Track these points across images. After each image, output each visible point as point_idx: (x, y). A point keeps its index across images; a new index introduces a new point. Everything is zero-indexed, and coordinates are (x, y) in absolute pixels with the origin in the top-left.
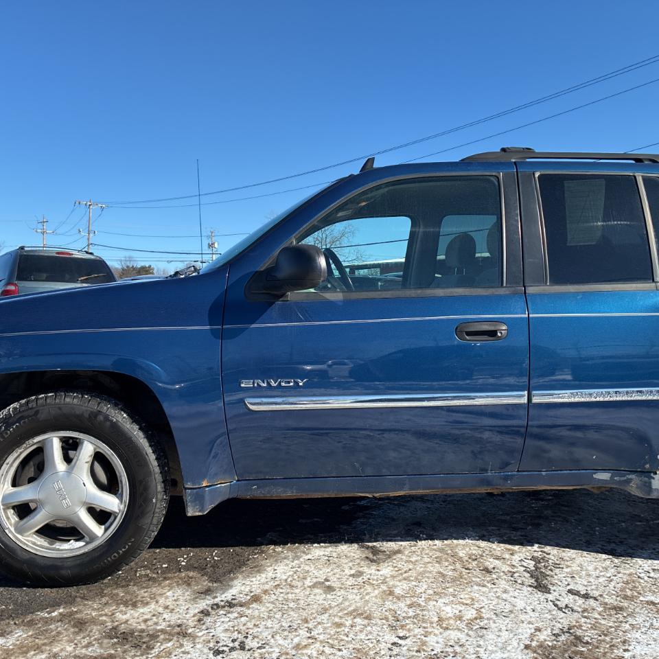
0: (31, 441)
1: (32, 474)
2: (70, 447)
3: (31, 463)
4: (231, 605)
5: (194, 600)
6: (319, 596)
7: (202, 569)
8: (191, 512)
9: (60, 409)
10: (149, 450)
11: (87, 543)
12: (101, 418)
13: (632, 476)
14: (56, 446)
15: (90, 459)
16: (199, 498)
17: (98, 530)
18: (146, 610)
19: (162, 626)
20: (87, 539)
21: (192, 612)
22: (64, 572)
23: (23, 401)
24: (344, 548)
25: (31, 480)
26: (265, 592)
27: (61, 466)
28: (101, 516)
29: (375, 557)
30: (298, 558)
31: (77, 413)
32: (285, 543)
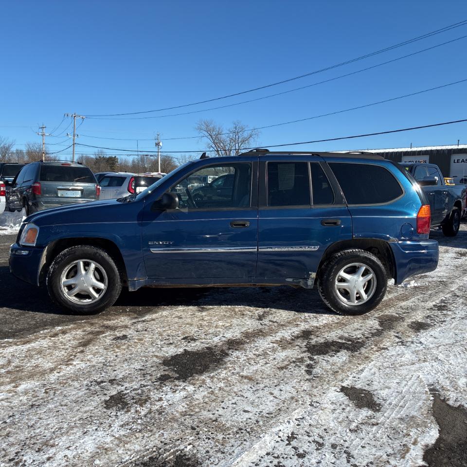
0: (73, 263)
1: (73, 275)
2: (86, 265)
3: (73, 271)
4: (144, 321)
5: (131, 320)
6: (176, 320)
7: (135, 312)
8: (131, 290)
9: (83, 251)
10: (115, 267)
11: (93, 300)
12: (98, 255)
13: (301, 280)
14: (82, 264)
15: (93, 270)
16: (134, 285)
17: (97, 295)
18: (114, 321)
19: (120, 325)
20: (93, 298)
21: (130, 322)
22: (85, 310)
23: (70, 248)
24: (191, 307)
25: (72, 277)
26: (157, 318)
27: (83, 272)
28: (98, 291)
29: (203, 310)
30: (172, 310)
31: (89, 252)
32: (168, 306)
